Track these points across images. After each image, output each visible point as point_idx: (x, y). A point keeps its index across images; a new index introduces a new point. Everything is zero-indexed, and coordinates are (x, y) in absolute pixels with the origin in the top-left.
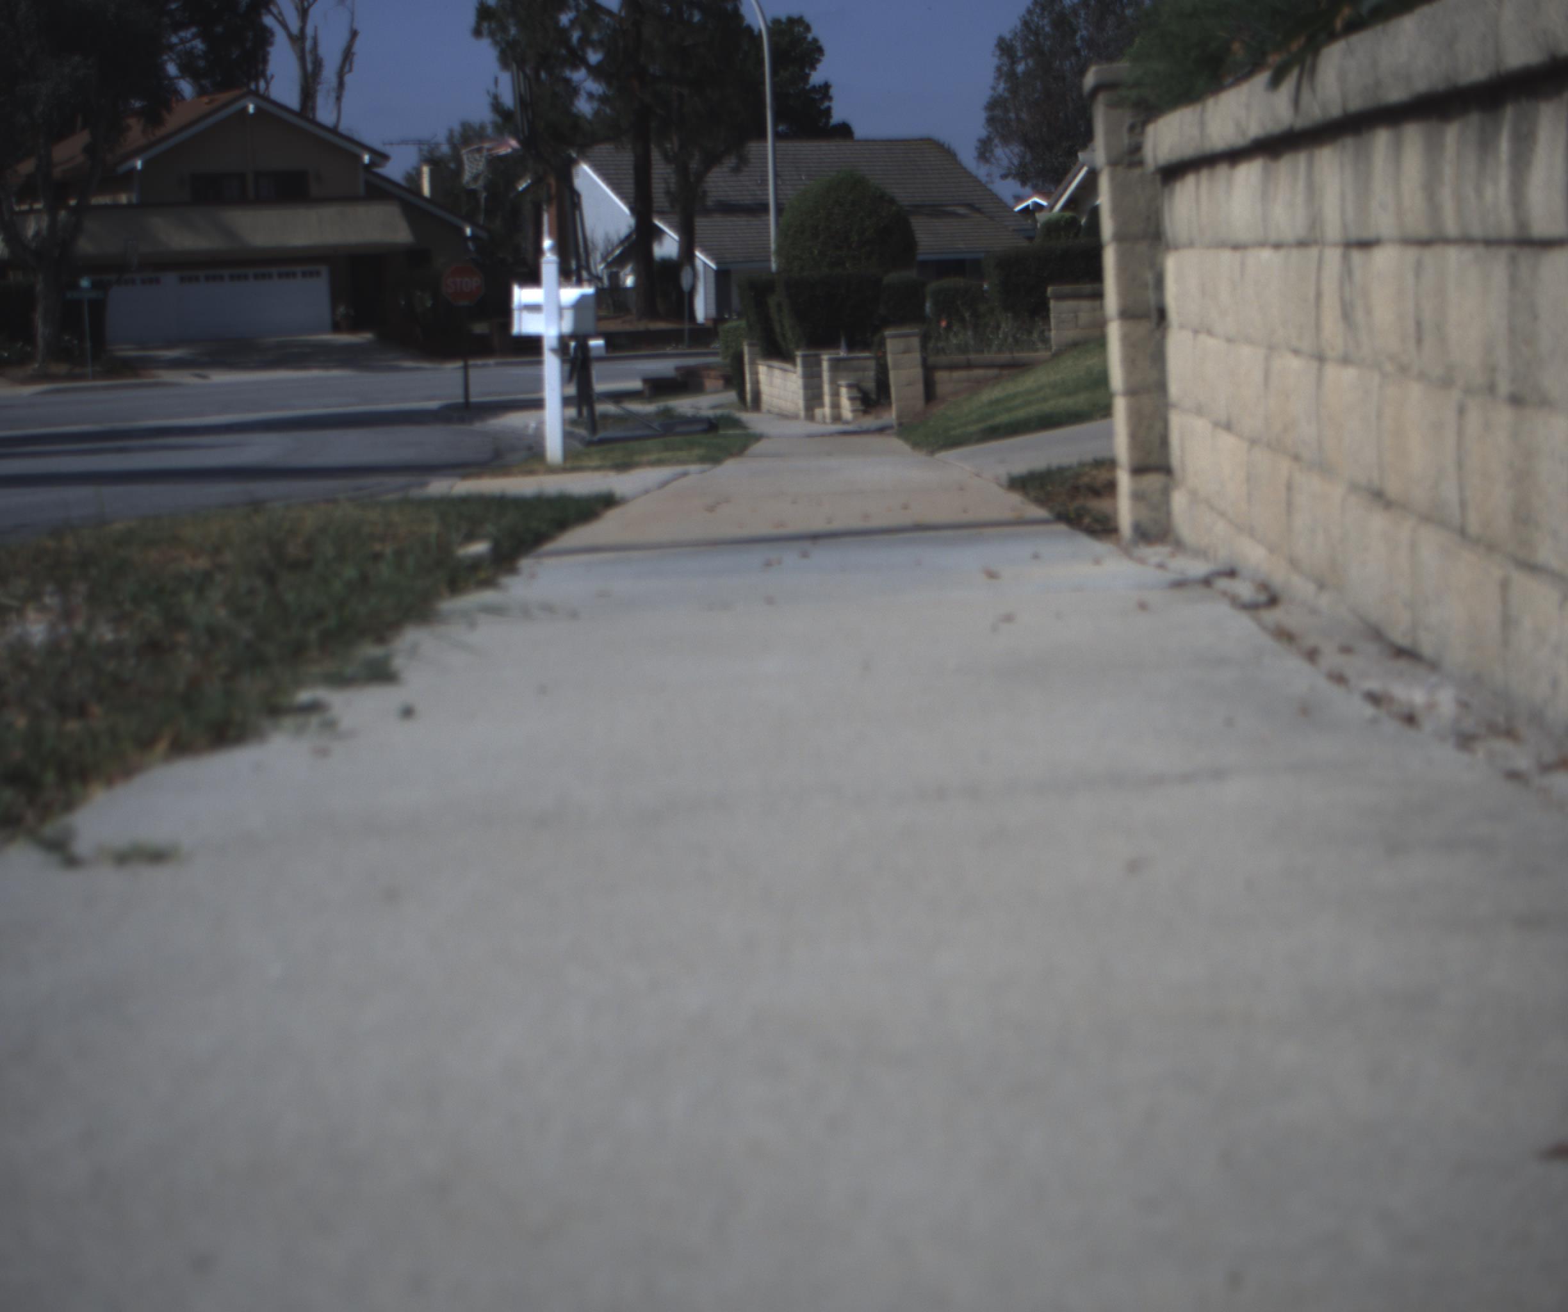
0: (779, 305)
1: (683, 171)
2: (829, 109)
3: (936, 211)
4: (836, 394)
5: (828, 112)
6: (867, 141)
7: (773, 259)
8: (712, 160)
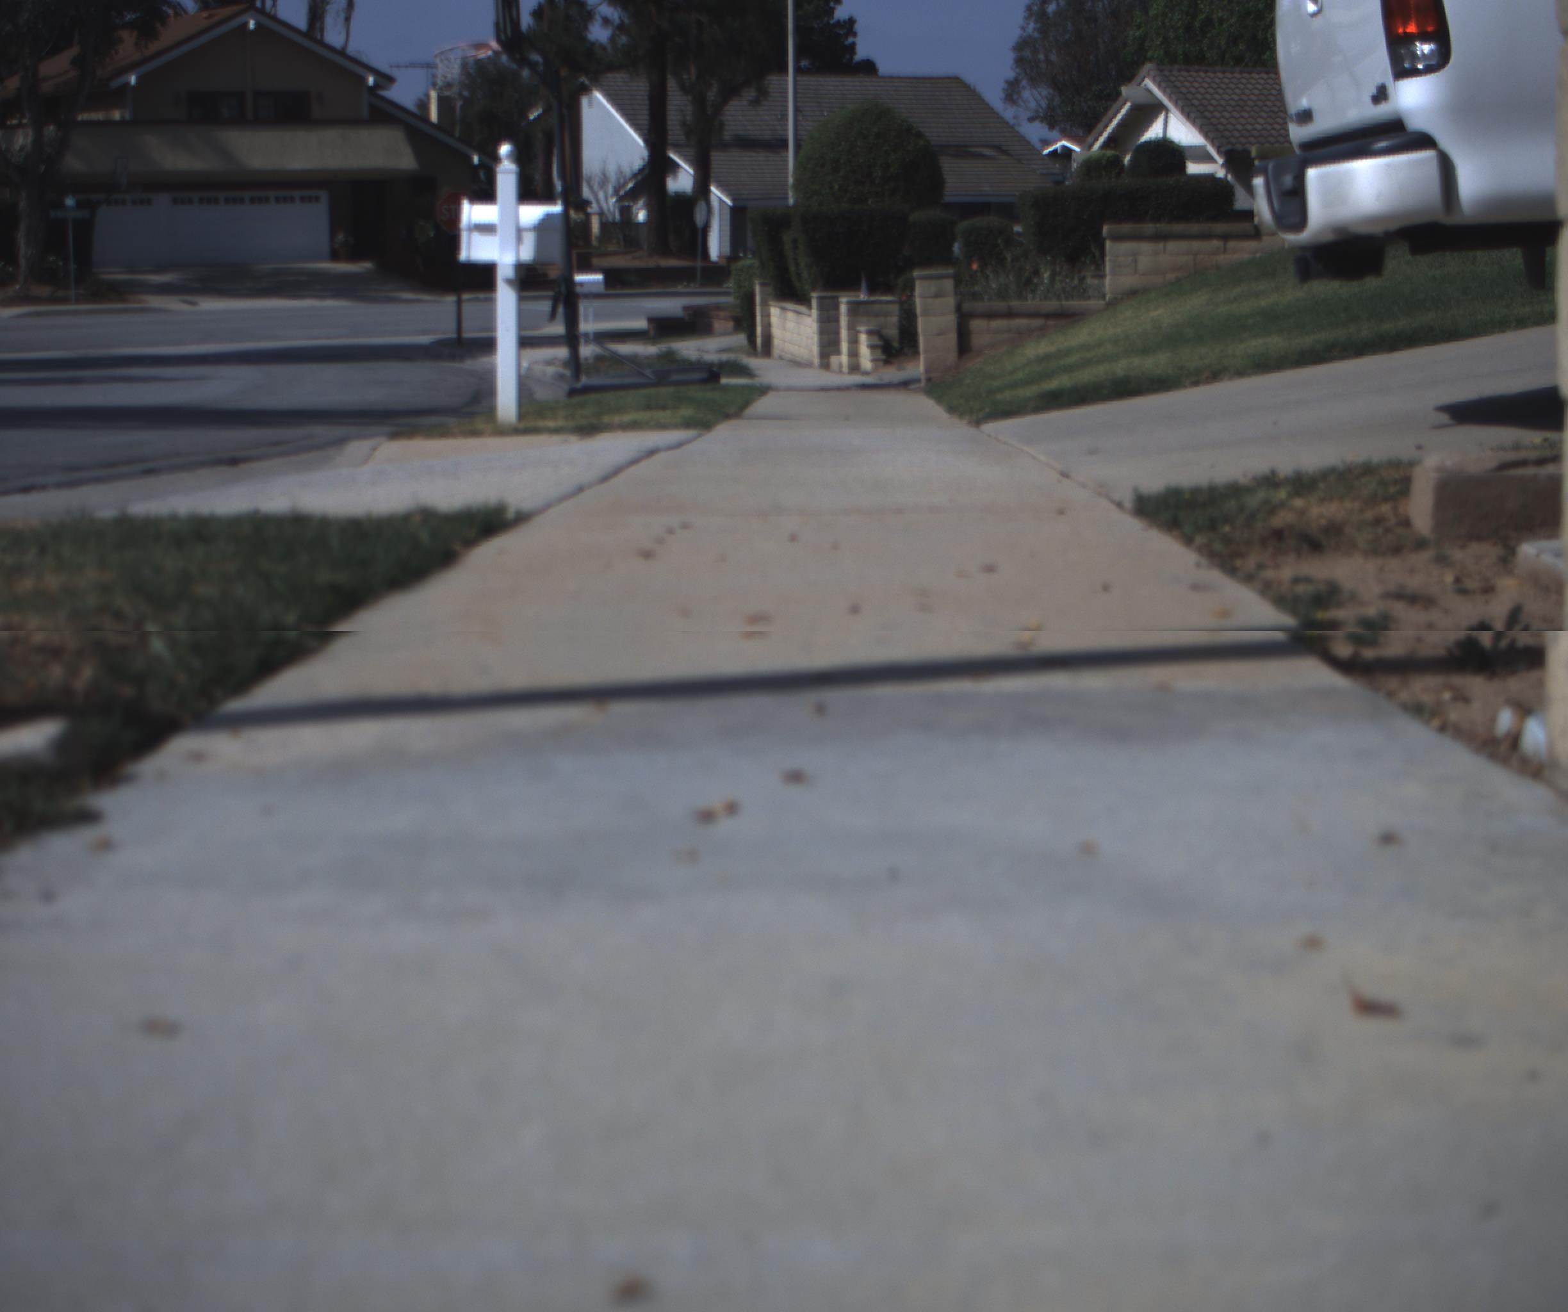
0: (795, 241)
1: (700, 101)
2: (853, 45)
3: (962, 151)
4: (854, 342)
5: (852, 48)
6: (891, 77)
7: (791, 194)
8: (730, 92)
